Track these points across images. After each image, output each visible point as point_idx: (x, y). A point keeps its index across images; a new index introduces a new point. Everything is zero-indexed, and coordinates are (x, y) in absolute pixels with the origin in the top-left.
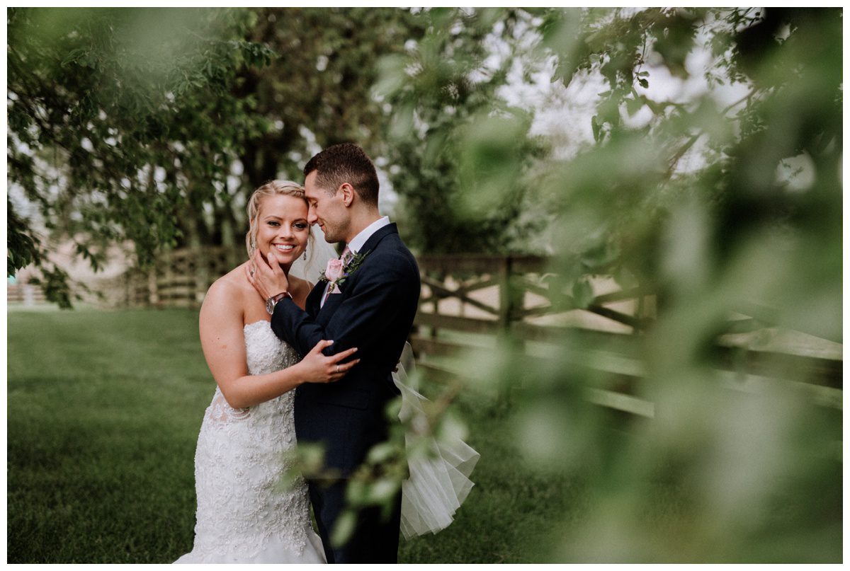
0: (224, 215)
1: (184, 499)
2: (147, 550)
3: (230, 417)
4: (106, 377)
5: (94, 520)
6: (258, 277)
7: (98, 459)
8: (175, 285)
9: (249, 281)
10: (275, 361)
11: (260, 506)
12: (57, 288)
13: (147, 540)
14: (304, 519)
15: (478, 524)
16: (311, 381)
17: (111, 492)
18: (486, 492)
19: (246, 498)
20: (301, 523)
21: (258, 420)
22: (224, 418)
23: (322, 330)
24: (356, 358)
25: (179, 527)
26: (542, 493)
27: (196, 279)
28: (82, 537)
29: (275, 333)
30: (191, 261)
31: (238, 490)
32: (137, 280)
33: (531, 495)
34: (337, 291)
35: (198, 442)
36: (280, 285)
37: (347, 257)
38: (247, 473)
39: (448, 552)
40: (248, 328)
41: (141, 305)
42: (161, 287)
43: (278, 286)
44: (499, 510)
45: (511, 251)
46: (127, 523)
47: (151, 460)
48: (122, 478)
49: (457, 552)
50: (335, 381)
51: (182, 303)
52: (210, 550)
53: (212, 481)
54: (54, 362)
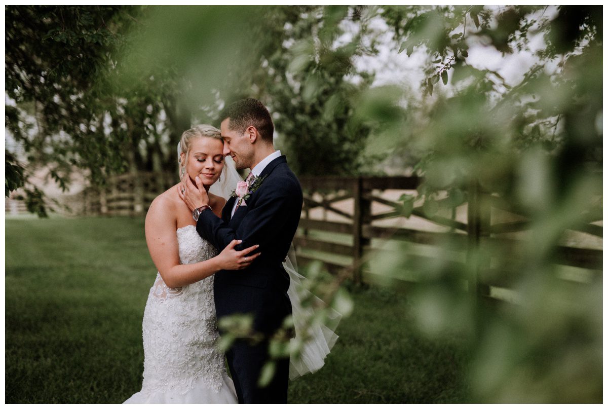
0: (154, 148)
1: (131, 353)
2: (106, 390)
3: (169, 295)
4: (72, 266)
5: (67, 369)
6: (187, 195)
7: (68, 324)
8: (119, 199)
9: (180, 197)
10: (199, 254)
11: (189, 358)
12: (36, 203)
13: (106, 383)
14: (221, 367)
15: (342, 369)
16: (225, 269)
17: (79, 348)
18: (347, 346)
19: (179, 352)
20: (219, 370)
21: (188, 296)
22: (164, 295)
23: (233, 232)
24: (258, 252)
25: (129, 373)
26: (387, 347)
27: (134, 195)
28: (59, 381)
29: (199, 234)
30: (131, 182)
31: (174, 346)
32: (91, 196)
33: (379, 348)
34: (244, 204)
35: (145, 312)
36: (203, 200)
37: (251, 180)
38: (180, 334)
39: (321, 389)
40: (179, 231)
41: (95, 215)
42: (109, 201)
43: (201, 201)
44: (356, 359)
45: (361, 174)
46: (91, 371)
47: (106, 325)
48: (86, 338)
49: (328, 389)
50: (243, 268)
51: (125, 212)
52: (154, 389)
53: (155, 340)
54: (34, 256)
